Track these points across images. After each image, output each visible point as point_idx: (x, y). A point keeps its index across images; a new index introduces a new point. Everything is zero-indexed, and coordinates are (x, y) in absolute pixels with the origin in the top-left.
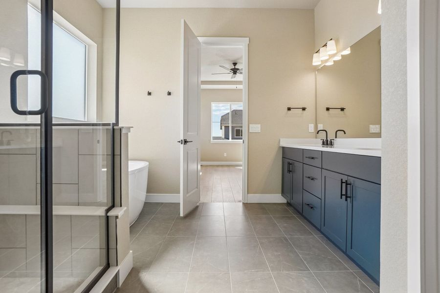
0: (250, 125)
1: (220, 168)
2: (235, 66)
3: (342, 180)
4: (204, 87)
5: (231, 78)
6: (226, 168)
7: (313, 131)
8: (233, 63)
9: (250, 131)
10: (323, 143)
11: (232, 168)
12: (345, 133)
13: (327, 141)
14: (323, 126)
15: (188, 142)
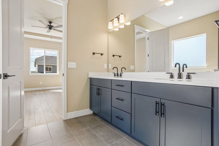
0: (69, 63)
1: (38, 93)
2: (50, 24)
3: (156, 102)
4: (26, 36)
5: (47, 32)
6: (42, 92)
7: (106, 68)
8: (49, 22)
9: (68, 67)
10: (115, 75)
11: (46, 92)
12: (125, 69)
13: (118, 74)
14: (111, 65)
15: (9, 76)
